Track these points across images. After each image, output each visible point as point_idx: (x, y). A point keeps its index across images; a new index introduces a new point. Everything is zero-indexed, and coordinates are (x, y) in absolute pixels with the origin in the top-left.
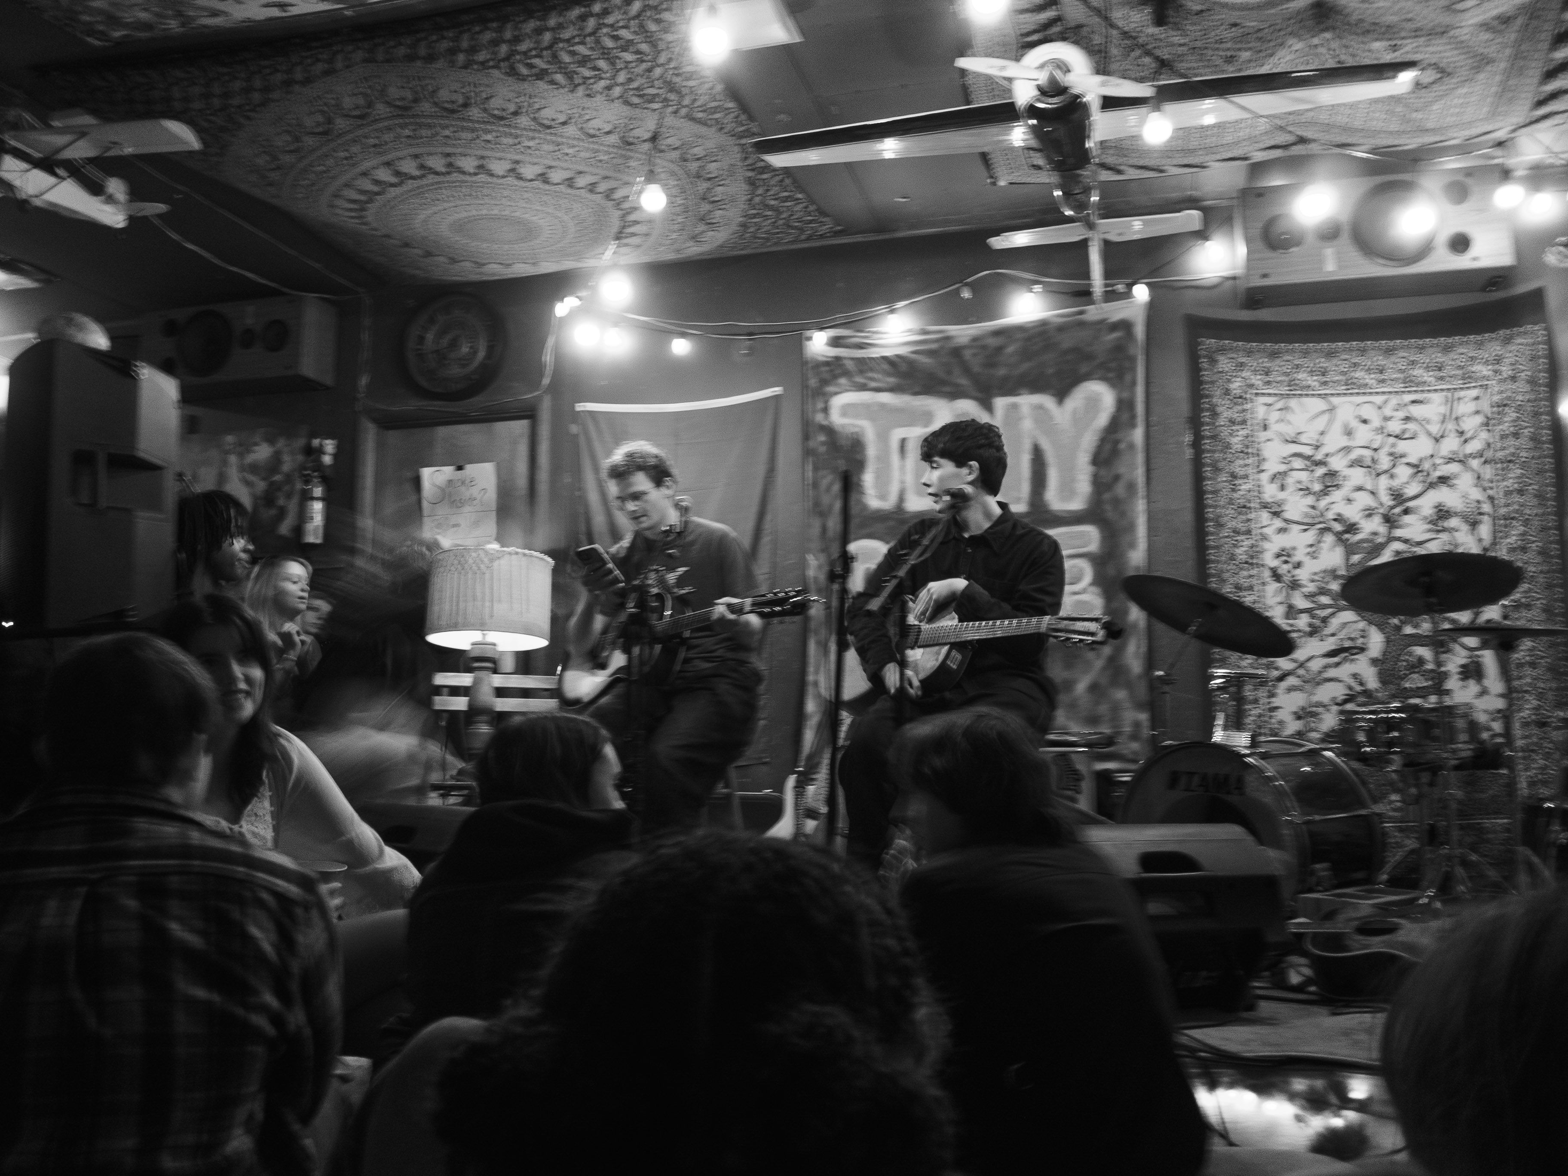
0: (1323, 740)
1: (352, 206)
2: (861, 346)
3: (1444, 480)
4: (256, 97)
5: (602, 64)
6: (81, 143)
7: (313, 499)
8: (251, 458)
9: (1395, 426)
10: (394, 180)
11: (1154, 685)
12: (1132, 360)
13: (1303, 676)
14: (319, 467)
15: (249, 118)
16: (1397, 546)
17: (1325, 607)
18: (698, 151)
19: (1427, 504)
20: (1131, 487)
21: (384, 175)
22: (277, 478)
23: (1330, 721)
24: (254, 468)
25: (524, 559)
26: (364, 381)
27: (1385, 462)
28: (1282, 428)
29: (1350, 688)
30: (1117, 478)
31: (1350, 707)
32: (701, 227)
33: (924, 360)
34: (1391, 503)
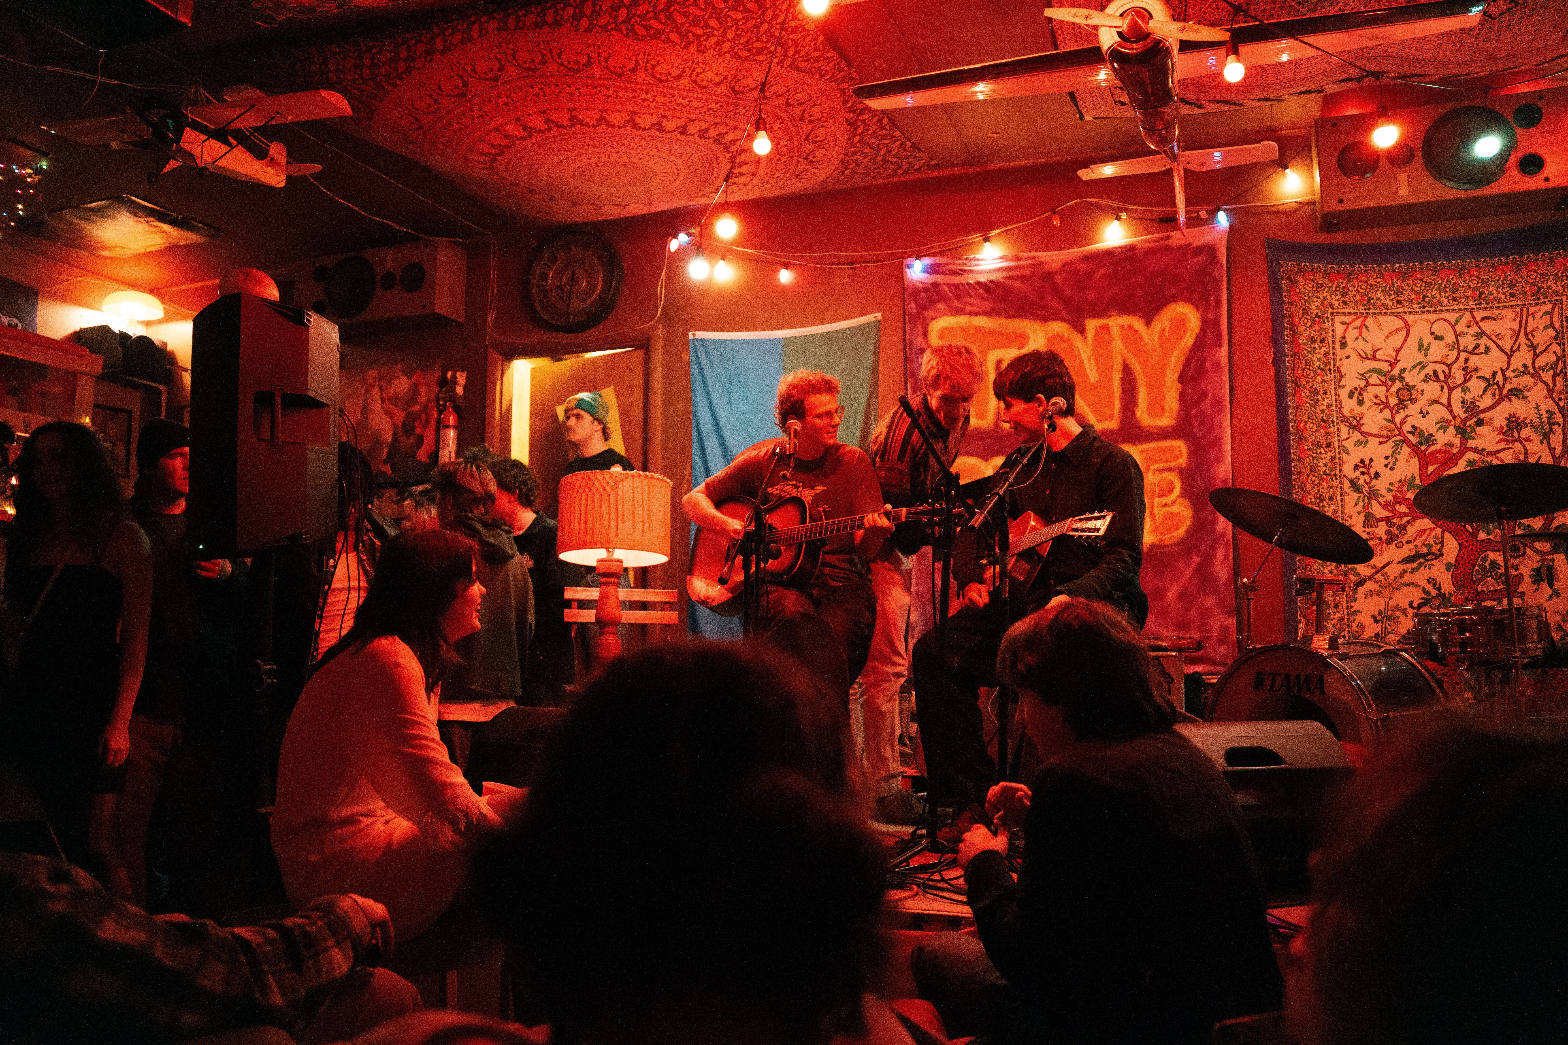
0: (1399, 642)
1: (483, 158)
2: (956, 273)
3: (1516, 392)
4: (402, 66)
5: (713, 22)
6: (250, 114)
7: (448, 427)
8: (390, 391)
9: (1468, 342)
10: (523, 134)
11: (1239, 592)
12: (1217, 283)
13: (1381, 581)
14: (453, 397)
15: (395, 85)
16: (1470, 456)
17: (1402, 515)
18: (802, 96)
19: (1499, 416)
20: (1217, 404)
21: (513, 130)
22: (416, 408)
23: (1407, 624)
24: (394, 400)
25: (645, 481)
26: (491, 316)
27: (1458, 376)
28: (1360, 345)
29: (1425, 591)
30: (1204, 394)
31: (1426, 609)
32: (805, 165)
33: (1018, 285)
34: (1463, 416)
